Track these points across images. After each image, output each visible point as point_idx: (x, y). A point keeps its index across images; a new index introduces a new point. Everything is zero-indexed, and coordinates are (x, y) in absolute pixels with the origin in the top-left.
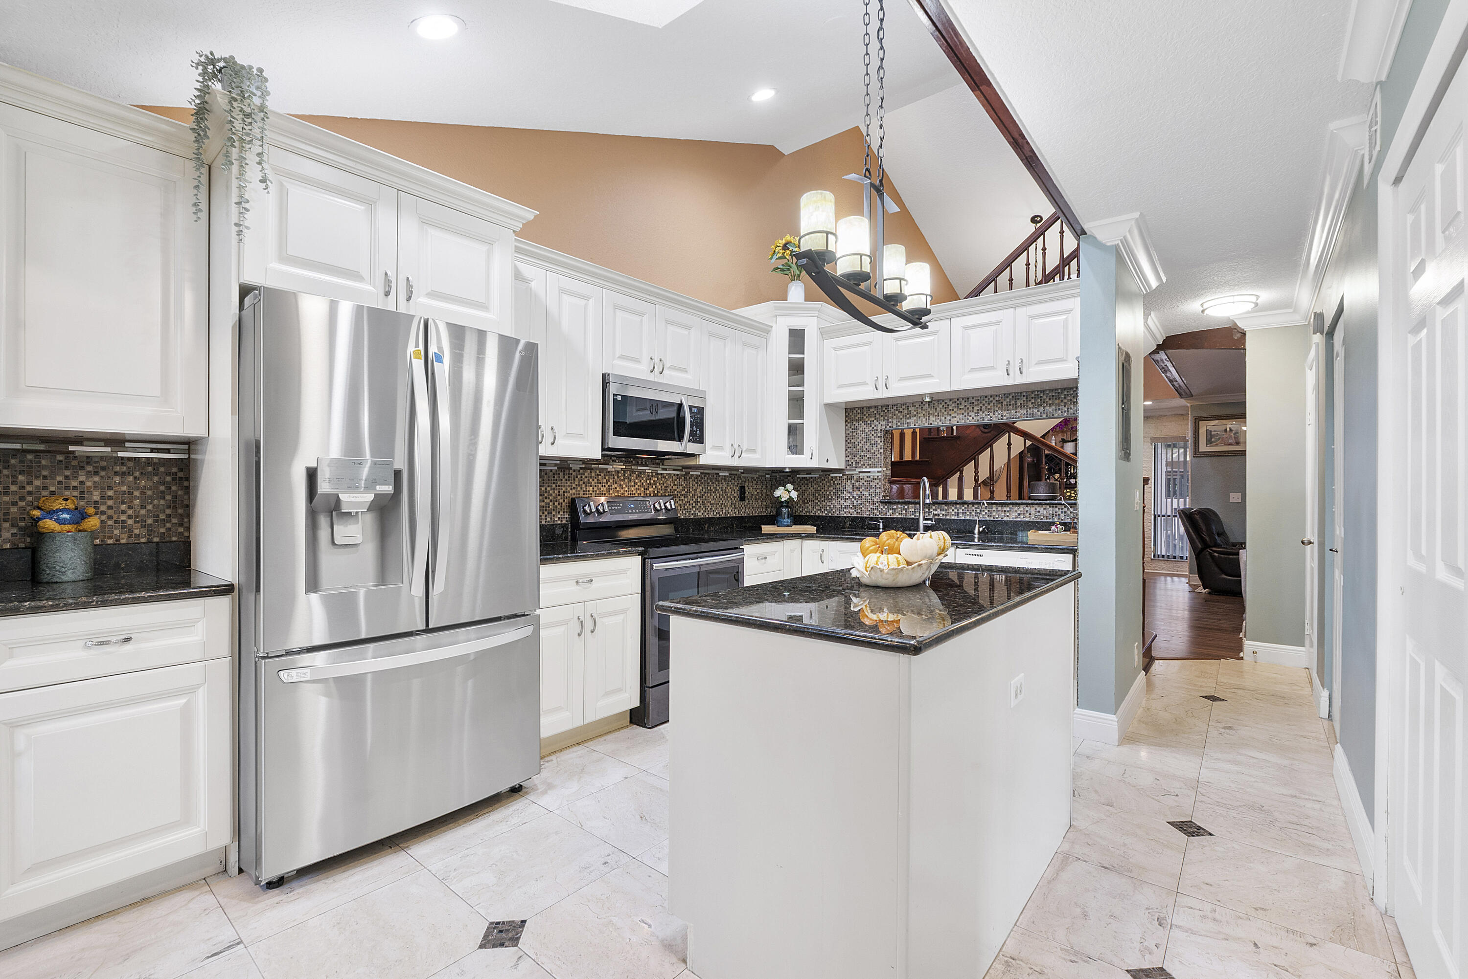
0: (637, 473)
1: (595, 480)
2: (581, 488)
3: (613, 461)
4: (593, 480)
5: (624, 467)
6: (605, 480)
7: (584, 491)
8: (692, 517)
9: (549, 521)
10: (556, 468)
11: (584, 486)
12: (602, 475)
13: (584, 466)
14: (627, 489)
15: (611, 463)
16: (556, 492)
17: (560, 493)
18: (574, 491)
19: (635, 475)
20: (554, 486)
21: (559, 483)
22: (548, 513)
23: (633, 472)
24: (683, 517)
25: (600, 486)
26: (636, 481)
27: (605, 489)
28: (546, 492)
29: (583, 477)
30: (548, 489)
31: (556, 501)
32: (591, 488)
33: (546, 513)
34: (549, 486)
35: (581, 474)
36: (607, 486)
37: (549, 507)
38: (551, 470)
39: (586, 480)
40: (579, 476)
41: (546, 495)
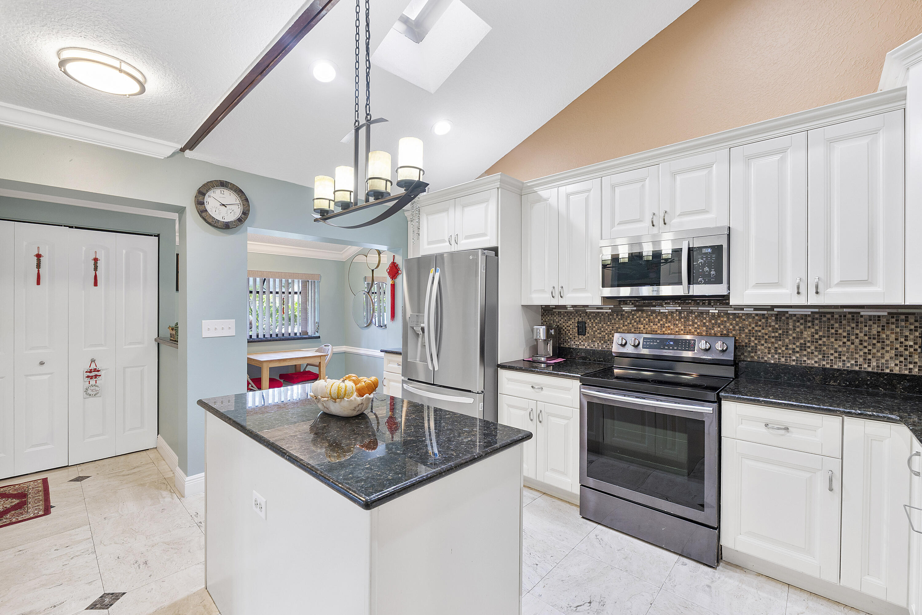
0: (696, 313)
1: (647, 319)
2: (633, 326)
3: (666, 303)
4: (645, 320)
5: (680, 308)
6: (657, 320)
7: (635, 328)
8: (794, 363)
9: (604, 348)
10: (610, 311)
11: (635, 324)
12: (654, 315)
13: (635, 308)
14: (682, 328)
15: (665, 306)
16: (611, 328)
17: (614, 329)
18: (626, 327)
19: (693, 316)
20: (609, 323)
21: (613, 321)
22: (604, 342)
23: (692, 312)
24: (772, 362)
25: (652, 324)
26: (696, 321)
27: (657, 327)
28: (602, 327)
29: (635, 317)
30: (605, 325)
31: (611, 334)
32: (642, 326)
33: (602, 342)
34: (604, 323)
35: (633, 315)
36: (659, 325)
37: (604, 338)
38: (606, 312)
39: (638, 319)
40: (631, 317)
41: (602, 329)
